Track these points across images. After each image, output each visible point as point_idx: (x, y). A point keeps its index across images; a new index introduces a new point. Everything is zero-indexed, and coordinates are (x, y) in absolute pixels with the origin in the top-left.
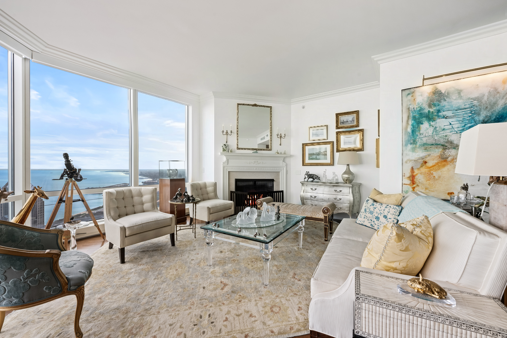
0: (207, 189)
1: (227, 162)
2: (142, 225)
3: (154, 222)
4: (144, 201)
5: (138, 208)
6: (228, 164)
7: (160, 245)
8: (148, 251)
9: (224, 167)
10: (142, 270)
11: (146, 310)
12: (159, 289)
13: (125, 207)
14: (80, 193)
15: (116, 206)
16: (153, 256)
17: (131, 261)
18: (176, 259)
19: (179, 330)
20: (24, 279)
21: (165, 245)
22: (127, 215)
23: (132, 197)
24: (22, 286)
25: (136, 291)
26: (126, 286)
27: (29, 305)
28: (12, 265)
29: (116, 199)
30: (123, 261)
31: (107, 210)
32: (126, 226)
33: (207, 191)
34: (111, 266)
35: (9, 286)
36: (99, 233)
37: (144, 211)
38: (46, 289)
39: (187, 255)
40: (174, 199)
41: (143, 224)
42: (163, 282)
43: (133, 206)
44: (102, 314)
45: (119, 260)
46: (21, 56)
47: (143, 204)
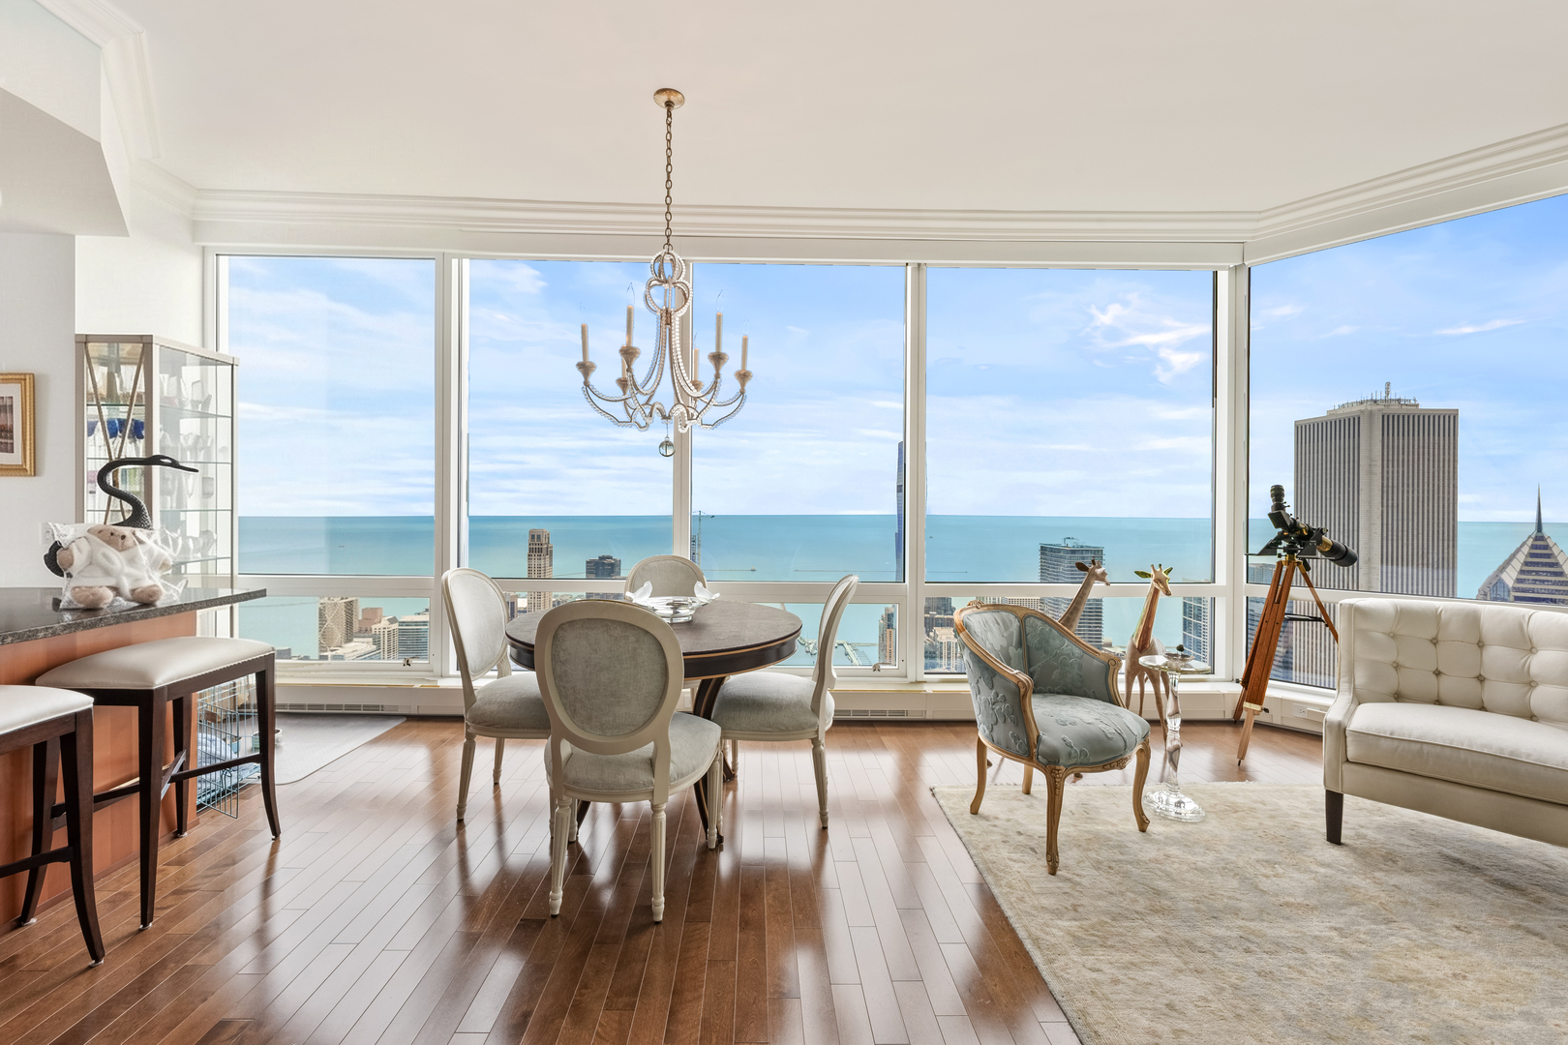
2: (1418, 746)
4: (1534, 670)
10: (1351, 889)
11: (1191, 944)
13: (1436, 673)
15: (1387, 659)
17: (1363, 853)
20: (991, 702)
22: (1437, 702)
23: (1481, 645)
26: (1245, 880)
29: (1385, 634)
32: (1351, 725)
38: (1011, 735)
43: (1480, 679)
44: (1128, 876)
47: (1531, 684)
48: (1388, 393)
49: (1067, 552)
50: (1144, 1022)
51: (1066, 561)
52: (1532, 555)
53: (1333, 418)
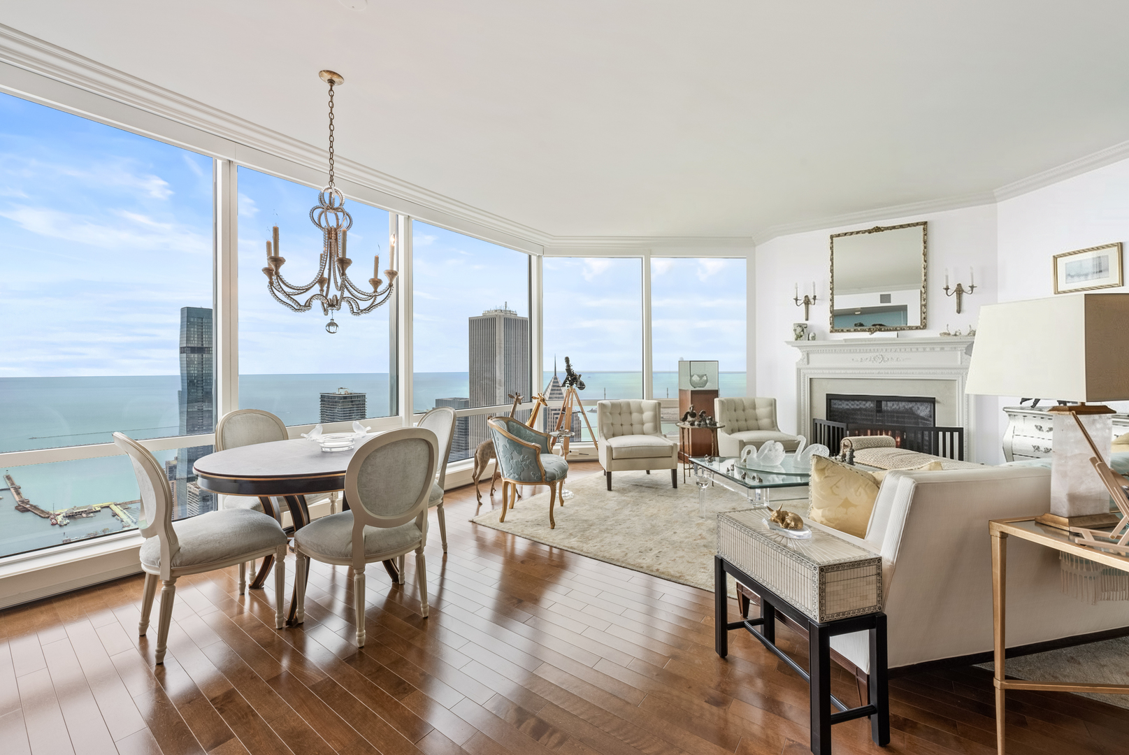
0: (757, 410)
1: (806, 360)
4: (643, 419)
5: (637, 427)
6: (808, 363)
8: (641, 486)
9: (799, 370)
10: (624, 501)
11: (607, 529)
12: (629, 519)
13: (622, 425)
15: (610, 422)
16: (644, 492)
17: (618, 491)
18: (667, 501)
19: (624, 550)
20: (521, 461)
21: (665, 484)
22: (622, 435)
23: (631, 413)
24: (520, 466)
25: (608, 514)
26: (601, 508)
27: (523, 482)
28: (515, 449)
29: (611, 413)
30: (609, 488)
32: (613, 446)
33: (756, 415)
34: (597, 490)
35: (513, 464)
37: (642, 433)
38: (533, 474)
39: (683, 501)
40: (682, 420)
42: (637, 516)
43: (632, 425)
44: (574, 520)
45: (606, 488)
46: (534, 255)
47: (643, 424)
48: (506, 307)
49: (340, 398)
50: (619, 551)
51: (340, 405)
52: (553, 386)
53: (485, 317)
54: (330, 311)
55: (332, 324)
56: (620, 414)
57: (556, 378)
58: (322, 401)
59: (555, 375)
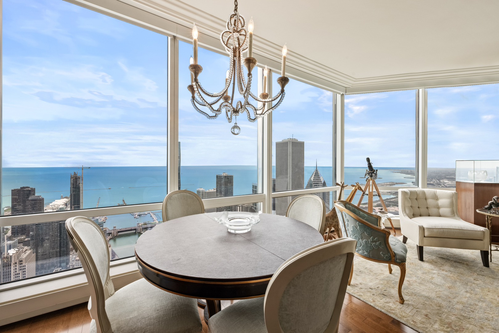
3: (458, 230)
4: (439, 204)
5: (433, 210)
7: (464, 258)
8: (448, 259)
10: (446, 276)
11: (463, 316)
12: (476, 305)
13: (418, 207)
14: (377, 189)
15: (410, 205)
16: (458, 267)
20: (370, 242)
21: (472, 262)
22: (421, 216)
23: (426, 199)
24: (369, 245)
25: (446, 293)
26: (431, 283)
27: (372, 259)
28: (365, 231)
29: (409, 198)
30: (421, 259)
31: (403, 207)
32: (425, 226)
35: (363, 243)
36: (390, 226)
37: (440, 216)
38: (382, 253)
40: (486, 209)
41: (444, 229)
43: (428, 208)
46: (340, 94)
47: (439, 208)
49: (224, 177)
51: (223, 179)
52: (315, 174)
53: (283, 142)
54: (234, 117)
55: (235, 127)
56: (416, 199)
57: (317, 170)
58: (217, 178)
59: (317, 169)
